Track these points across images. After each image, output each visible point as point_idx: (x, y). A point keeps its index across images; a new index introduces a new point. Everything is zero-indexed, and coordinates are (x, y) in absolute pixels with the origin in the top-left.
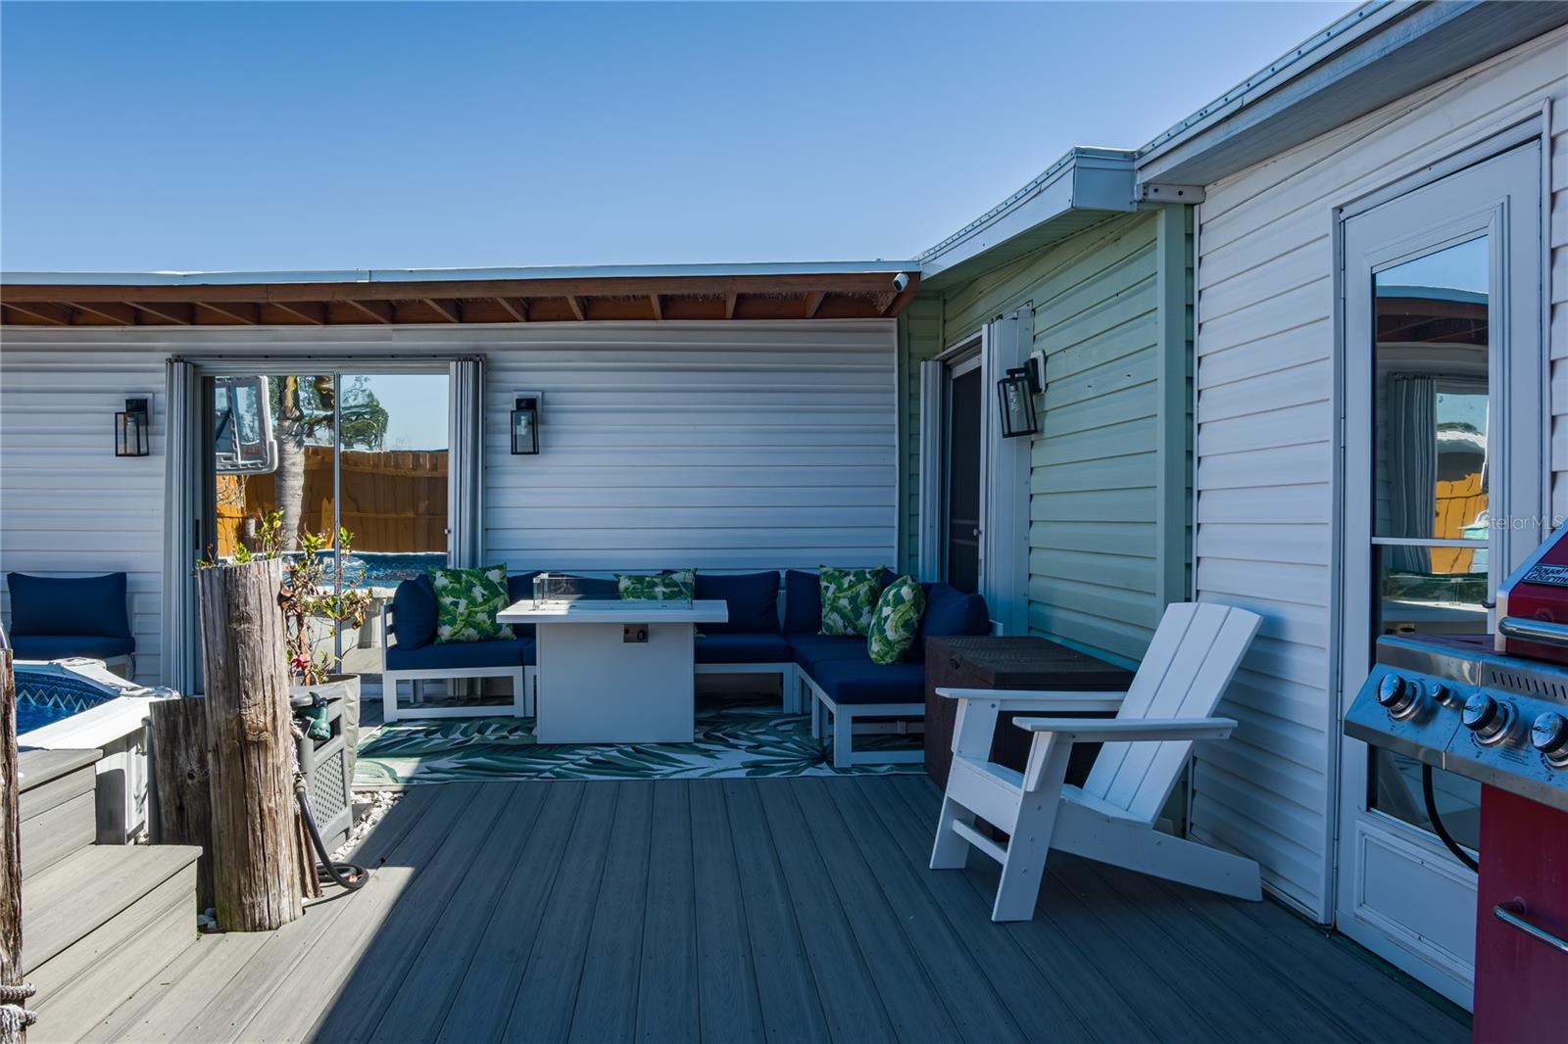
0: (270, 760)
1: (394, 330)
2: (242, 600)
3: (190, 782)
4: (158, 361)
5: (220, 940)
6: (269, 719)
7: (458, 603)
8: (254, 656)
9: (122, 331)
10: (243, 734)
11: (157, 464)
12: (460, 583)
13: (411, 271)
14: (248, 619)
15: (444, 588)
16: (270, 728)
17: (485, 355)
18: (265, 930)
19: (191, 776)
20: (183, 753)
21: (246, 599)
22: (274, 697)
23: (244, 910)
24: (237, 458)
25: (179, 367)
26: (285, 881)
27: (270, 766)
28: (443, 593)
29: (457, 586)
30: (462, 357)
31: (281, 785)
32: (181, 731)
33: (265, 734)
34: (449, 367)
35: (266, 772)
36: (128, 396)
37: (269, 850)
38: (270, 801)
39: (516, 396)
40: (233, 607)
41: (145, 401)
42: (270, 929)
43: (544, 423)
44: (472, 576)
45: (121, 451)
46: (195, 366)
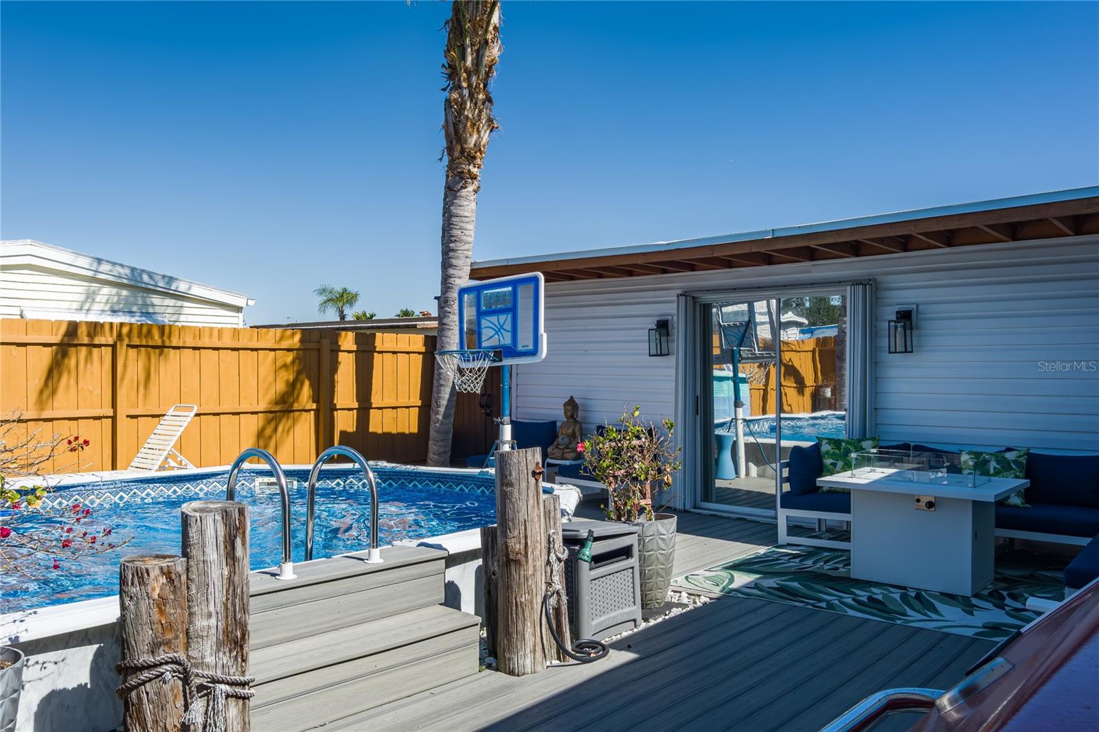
0: (522, 572)
1: (812, 265)
2: (508, 473)
3: (493, 577)
4: (672, 295)
5: (492, 674)
6: (522, 546)
7: (836, 464)
8: (514, 507)
9: (656, 278)
10: (507, 555)
12: (840, 450)
13: (799, 227)
14: (511, 485)
15: (827, 453)
16: (523, 553)
17: (875, 279)
18: (515, 675)
19: (494, 574)
20: (491, 559)
21: (510, 472)
22: (526, 533)
23: (505, 660)
24: (755, 350)
25: (682, 299)
26: (529, 648)
27: (522, 576)
28: (826, 456)
29: (837, 451)
30: (856, 282)
31: (529, 588)
32: (490, 546)
33: (519, 556)
34: (846, 290)
35: (520, 579)
36: (658, 319)
37: (520, 628)
38: (521, 597)
39: (897, 308)
40: (504, 477)
41: (667, 321)
42: (518, 676)
43: (917, 328)
44: (850, 444)
45: (653, 352)
46: (693, 298)
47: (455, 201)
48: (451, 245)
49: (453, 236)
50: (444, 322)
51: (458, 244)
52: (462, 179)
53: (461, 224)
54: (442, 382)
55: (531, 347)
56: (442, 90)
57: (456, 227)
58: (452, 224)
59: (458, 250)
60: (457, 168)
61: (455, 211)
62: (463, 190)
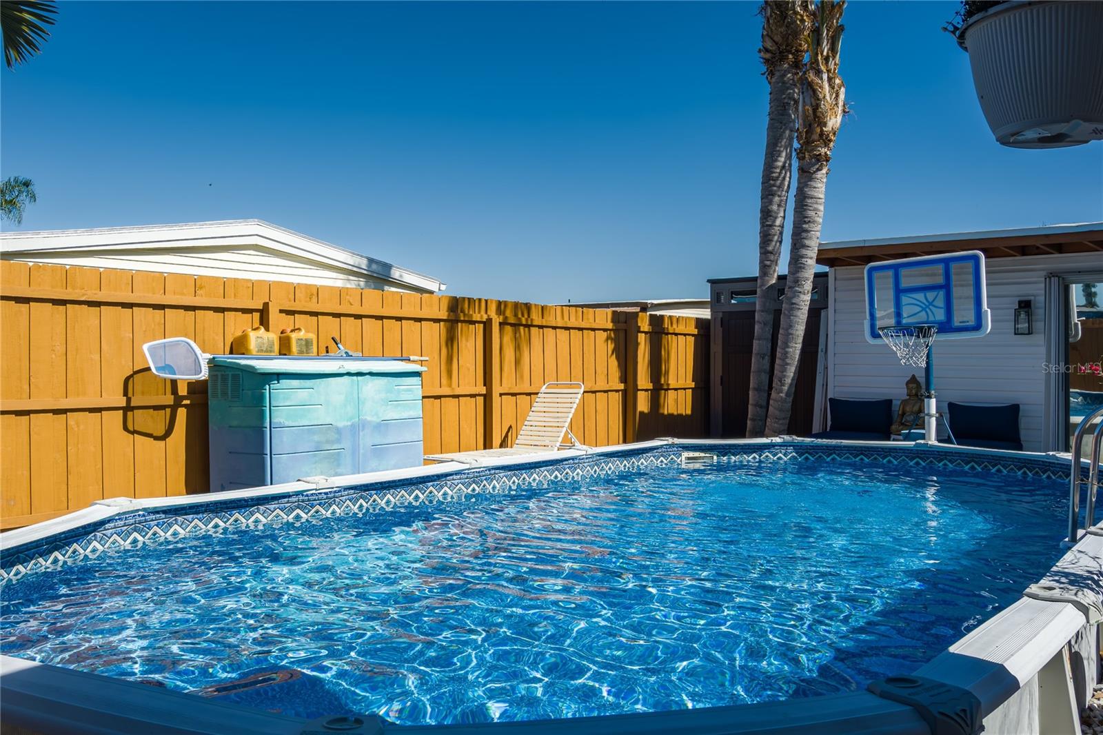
4: (1039, 277)
11: (1039, 339)
36: (1019, 299)
41: (1030, 301)
45: (1017, 330)
46: (1063, 278)
47: (809, 183)
48: (804, 226)
49: (807, 217)
50: (794, 301)
51: (812, 225)
52: (818, 161)
53: (815, 206)
54: (788, 361)
55: (972, 323)
56: (762, 74)
57: (811, 208)
58: (806, 205)
59: (811, 231)
60: (813, 150)
61: (809, 193)
62: (819, 173)
